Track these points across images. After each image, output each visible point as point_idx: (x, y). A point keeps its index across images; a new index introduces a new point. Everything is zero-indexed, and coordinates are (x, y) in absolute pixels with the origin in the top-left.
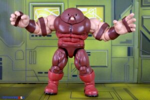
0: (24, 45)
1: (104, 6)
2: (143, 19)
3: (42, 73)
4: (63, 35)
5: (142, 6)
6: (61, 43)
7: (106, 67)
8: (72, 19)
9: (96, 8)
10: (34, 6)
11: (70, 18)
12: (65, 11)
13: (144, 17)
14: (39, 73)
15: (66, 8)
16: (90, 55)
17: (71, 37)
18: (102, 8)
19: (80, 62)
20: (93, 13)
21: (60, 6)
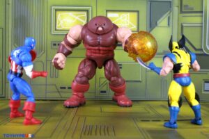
0: (45, 55)
1: (138, 12)
2: (182, 27)
3: (64, 88)
4: (91, 47)
5: (181, 12)
6: (89, 54)
7: (140, 81)
8: (100, 29)
9: (128, 14)
10: (56, 10)
11: (97, 28)
12: (93, 19)
13: (184, 25)
14: (61, 88)
15: (95, 16)
16: (121, 68)
17: (100, 50)
18: (136, 14)
19: (110, 72)
20: (125, 19)
21: (87, 11)
